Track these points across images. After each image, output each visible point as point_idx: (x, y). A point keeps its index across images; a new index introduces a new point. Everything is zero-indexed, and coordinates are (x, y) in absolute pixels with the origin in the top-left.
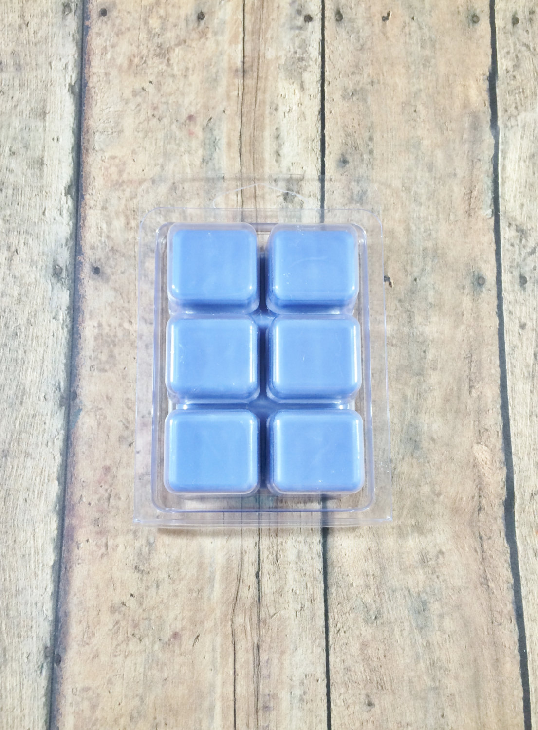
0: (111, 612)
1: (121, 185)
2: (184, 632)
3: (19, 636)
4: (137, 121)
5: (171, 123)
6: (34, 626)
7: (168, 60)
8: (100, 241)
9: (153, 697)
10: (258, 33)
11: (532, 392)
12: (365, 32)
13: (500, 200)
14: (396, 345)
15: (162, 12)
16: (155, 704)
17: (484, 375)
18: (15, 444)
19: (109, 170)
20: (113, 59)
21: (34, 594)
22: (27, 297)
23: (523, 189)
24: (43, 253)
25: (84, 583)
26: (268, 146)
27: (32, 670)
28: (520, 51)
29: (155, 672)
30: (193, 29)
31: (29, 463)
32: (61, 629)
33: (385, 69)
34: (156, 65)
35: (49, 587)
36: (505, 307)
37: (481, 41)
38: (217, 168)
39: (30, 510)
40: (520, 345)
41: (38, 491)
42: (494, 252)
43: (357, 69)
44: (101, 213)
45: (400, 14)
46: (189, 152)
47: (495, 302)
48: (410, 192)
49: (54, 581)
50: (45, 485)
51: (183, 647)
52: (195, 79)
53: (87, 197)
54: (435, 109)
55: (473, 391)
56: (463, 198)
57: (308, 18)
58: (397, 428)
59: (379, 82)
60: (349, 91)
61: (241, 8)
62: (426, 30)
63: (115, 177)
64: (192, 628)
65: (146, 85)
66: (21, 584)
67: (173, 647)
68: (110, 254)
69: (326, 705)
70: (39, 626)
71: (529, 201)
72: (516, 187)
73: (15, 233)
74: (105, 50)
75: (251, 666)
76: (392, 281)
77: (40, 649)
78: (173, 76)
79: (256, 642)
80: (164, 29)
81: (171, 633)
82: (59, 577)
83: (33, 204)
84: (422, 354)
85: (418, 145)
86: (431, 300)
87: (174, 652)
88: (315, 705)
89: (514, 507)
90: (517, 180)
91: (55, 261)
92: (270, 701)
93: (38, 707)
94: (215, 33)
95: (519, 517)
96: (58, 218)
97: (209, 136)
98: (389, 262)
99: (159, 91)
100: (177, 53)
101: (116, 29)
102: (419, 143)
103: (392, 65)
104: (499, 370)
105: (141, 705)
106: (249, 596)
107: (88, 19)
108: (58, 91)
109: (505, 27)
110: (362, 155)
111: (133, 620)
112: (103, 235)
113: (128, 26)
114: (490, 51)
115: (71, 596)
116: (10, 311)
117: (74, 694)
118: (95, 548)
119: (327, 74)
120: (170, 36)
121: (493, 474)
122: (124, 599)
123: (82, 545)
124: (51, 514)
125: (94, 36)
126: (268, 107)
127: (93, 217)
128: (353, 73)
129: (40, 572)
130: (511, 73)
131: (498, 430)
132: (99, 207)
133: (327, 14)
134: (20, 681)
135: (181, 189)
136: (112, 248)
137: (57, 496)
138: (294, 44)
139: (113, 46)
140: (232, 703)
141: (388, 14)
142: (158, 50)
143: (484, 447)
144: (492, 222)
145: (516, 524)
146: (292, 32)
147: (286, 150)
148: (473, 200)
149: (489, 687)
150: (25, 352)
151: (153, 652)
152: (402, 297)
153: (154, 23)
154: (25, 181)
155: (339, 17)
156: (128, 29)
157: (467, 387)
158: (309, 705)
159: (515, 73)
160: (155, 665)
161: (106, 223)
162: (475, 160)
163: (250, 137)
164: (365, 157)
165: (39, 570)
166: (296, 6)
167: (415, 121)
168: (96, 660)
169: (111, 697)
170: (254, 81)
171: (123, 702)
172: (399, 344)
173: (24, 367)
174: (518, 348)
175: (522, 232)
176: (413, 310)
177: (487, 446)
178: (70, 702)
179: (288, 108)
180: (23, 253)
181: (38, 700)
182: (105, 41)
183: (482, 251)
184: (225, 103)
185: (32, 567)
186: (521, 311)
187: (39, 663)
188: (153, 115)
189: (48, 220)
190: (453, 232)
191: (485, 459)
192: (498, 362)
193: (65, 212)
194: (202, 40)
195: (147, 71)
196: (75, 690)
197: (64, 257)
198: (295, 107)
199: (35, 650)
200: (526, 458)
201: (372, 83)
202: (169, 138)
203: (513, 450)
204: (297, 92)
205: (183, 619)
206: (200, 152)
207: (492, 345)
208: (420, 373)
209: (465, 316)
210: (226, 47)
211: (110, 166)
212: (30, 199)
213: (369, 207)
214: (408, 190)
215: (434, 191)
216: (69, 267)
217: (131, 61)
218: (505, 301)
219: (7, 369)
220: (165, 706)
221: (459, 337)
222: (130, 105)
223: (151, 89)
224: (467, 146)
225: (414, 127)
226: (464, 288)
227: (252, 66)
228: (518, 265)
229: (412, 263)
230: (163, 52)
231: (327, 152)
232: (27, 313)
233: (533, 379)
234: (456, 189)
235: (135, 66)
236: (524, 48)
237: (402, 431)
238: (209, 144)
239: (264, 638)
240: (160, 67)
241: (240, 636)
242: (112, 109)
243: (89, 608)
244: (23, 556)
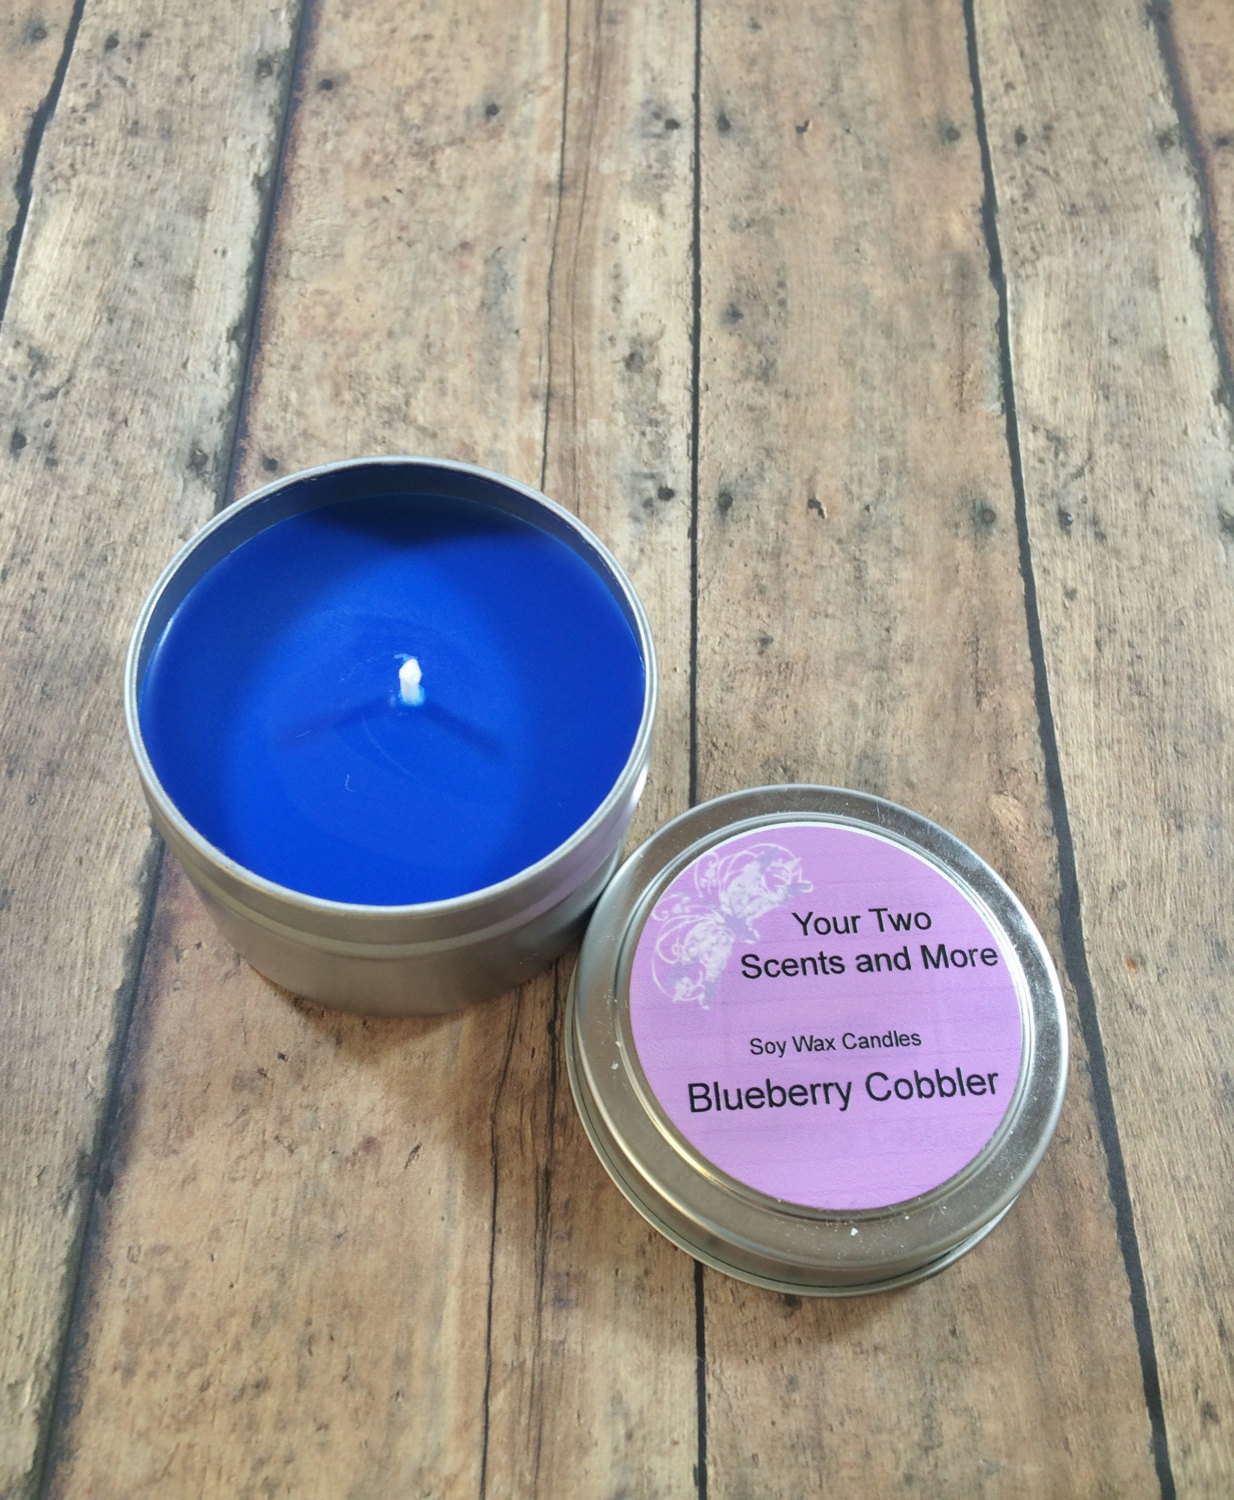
0: (233, 1088)
1: (331, 335)
2: (388, 1138)
3: (27, 1131)
4: (370, 244)
5: (430, 250)
6: (63, 1111)
7: (433, 163)
8: (283, 419)
9: (307, 1273)
10: (587, 139)
11: (1097, 706)
12: (769, 145)
13: (1015, 389)
14: (833, 616)
15: (427, 98)
16: (311, 1288)
17: (1004, 674)
18: (75, 753)
19: (312, 312)
20: (336, 151)
21: (71, 1045)
22: (136, 498)
23: (1054, 375)
24: (175, 430)
25: (182, 1028)
26: (599, 289)
27: (45, 1204)
28: (1032, 176)
29: (317, 1218)
30: (478, 126)
31: (98, 790)
32: (121, 1119)
33: (803, 193)
34: (410, 169)
35: (106, 1032)
36: (1034, 561)
37: (964, 163)
38: (506, 315)
39: (86, 880)
40: (1068, 625)
41: (109, 843)
42: (1009, 471)
43: (755, 191)
44: (290, 376)
45: (825, 125)
46: (458, 292)
47: (1017, 554)
48: (854, 368)
49: (118, 1021)
50: (125, 834)
51: (384, 1167)
52: (476, 193)
53: (268, 347)
54: (893, 248)
55: (985, 701)
56: (949, 383)
57: (673, 124)
58: (840, 760)
59: (793, 210)
60: (741, 220)
61: (560, 105)
62: (870, 146)
63: (321, 321)
64: (405, 1129)
65: (391, 194)
66: (47, 1024)
67: (363, 1167)
68: (300, 440)
69: (693, 1301)
70: (74, 1110)
71: (1069, 393)
72: (1043, 373)
73: (127, 392)
74: (324, 137)
75: (531, 1214)
76: (824, 509)
77: (70, 1159)
78: (439, 186)
79: (542, 1162)
80: (428, 119)
81: (361, 1139)
82: (130, 1013)
83: (166, 349)
84: (884, 633)
85: (864, 295)
86: (896, 542)
87: (363, 1178)
88: (668, 1300)
89: (1077, 912)
90: (1043, 360)
91: (195, 445)
92: (569, 1286)
93: (49, 1286)
94: (515, 134)
95: (1092, 932)
96: (210, 375)
97: (495, 270)
98: (819, 477)
99: (412, 203)
100: (448, 157)
101: (346, 112)
102: (867, 294)
103: (816, 189)
104: (1030, 665)
105: (280, 1289)
106: (533, 1070)
107: (300, 89)
108: (233, 179)
109: (1004, 146)
110: (766, 307)
111: (280, 1108)
112: (290, 409)
113: (368, 109)
114: (981, 176)
115: (150, 1053)
116: (99, 519)
117: (133, 1260)
118: (213, 961)
119: (703, 197)
120: (439, 132)
121: (1033, 848)
122: (265, 1063)
123: (186, 954)
124: (128, 891)
125: (307, 114)
126: (600, 235)
127: (273, 380)
128: (748, 198)
129: (91, 1003)
130: (1020, 203)
131: (1037, 770)
132: (287, 364)
133: (704, 119)
134: (15, 1228)
135: (439, 345)
136: (305, 434)
137: (147, 855)
138: (647, 156)
139: (338, 134)
140: (484, 1290)
141: (807, 124)
142: (416, 148)
143: (1011, 799)
144: (1003, 423)
145: (1086, 946)
146: (645, 141)
147: (631, 294)
148: (966, 387)
149: (1052, 1273)
150: (118, 590)
151: (316, 1176)
152: (843, 534)
153: (413, 111)
154: (157, 310)
155: (724, 124)
156: (368, 114)
157: (971, 694)
158: (655, 1300)
159: (1026, 204)
160: (318, 1205)
161: (298, 391)
162: (967, 325)
163: (568, 274)
164: (771, 309)
165: (88, 997)
166: (652, 107)
167: (858, 263)
168: (190, 1188)
169: (215, 1270)
170: (577, 203)
171: (241, 1280)
172: (839, 614)
173: (113, 617)
174: (1064, 629)
175: (1057, 441)
176: (864, 558)
177: (1015, 797)
178: (121, 1276)
179: (635, 240)
180: (137, 424)
181: (50, 1271)
182: (326, 125)
183: (987, 468)
184: (526, 229)
185: (76, 992)
186: (1065, 569)
187: (64, 1190)
188: (399, 238)
189: (191, 377)
190: (934, 435)
191: (1015, 823)
192: (1028, 653)
193: (223, 367)
194: (493, 142)
195: (395, 174)
196: (135, 1251)
197: (213, 438)
198: (647, 238)
199: (58, 1160)
200: (1095, 821)
201: (782, 211)
202: (424, 270)
203: (1068, 806)
204: (652, 218)
205: (388, 1111)
206: (478, 293)
207: (1015, 623)
208: (882, 666)
209: (961, 573)
210: (533, 153)
211: (315, 304)
212: (162, 340)
213: (780, 387)
214: (850, 364)
215: (897, 369)
216: (220, 456)
217: (367, 159)
218: (1033, 552)
219: (80, 617)
220: (334, 1294)
221: (952, 607)
222: (360, 218)
223: (399, 201)
224: (950, 301)
225: (856, 272)
226: (957, 526)
227: (575, 182)
228: (1054, 494)
229: (860, 481)
230: (425, 152)
231: (704, 301)
232: (130, 524)
233: (1097, 686)
234: (936, 368)
235: (372, 166)
236: (1038, 173)
237: (848, 766)
238: (495, 282)
239: (560, 1157)
240: (417, 171)
241: (509, 1149)
242: (327, 221)
243: (186, 1078)
244: (60, 968)
